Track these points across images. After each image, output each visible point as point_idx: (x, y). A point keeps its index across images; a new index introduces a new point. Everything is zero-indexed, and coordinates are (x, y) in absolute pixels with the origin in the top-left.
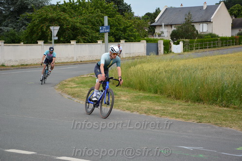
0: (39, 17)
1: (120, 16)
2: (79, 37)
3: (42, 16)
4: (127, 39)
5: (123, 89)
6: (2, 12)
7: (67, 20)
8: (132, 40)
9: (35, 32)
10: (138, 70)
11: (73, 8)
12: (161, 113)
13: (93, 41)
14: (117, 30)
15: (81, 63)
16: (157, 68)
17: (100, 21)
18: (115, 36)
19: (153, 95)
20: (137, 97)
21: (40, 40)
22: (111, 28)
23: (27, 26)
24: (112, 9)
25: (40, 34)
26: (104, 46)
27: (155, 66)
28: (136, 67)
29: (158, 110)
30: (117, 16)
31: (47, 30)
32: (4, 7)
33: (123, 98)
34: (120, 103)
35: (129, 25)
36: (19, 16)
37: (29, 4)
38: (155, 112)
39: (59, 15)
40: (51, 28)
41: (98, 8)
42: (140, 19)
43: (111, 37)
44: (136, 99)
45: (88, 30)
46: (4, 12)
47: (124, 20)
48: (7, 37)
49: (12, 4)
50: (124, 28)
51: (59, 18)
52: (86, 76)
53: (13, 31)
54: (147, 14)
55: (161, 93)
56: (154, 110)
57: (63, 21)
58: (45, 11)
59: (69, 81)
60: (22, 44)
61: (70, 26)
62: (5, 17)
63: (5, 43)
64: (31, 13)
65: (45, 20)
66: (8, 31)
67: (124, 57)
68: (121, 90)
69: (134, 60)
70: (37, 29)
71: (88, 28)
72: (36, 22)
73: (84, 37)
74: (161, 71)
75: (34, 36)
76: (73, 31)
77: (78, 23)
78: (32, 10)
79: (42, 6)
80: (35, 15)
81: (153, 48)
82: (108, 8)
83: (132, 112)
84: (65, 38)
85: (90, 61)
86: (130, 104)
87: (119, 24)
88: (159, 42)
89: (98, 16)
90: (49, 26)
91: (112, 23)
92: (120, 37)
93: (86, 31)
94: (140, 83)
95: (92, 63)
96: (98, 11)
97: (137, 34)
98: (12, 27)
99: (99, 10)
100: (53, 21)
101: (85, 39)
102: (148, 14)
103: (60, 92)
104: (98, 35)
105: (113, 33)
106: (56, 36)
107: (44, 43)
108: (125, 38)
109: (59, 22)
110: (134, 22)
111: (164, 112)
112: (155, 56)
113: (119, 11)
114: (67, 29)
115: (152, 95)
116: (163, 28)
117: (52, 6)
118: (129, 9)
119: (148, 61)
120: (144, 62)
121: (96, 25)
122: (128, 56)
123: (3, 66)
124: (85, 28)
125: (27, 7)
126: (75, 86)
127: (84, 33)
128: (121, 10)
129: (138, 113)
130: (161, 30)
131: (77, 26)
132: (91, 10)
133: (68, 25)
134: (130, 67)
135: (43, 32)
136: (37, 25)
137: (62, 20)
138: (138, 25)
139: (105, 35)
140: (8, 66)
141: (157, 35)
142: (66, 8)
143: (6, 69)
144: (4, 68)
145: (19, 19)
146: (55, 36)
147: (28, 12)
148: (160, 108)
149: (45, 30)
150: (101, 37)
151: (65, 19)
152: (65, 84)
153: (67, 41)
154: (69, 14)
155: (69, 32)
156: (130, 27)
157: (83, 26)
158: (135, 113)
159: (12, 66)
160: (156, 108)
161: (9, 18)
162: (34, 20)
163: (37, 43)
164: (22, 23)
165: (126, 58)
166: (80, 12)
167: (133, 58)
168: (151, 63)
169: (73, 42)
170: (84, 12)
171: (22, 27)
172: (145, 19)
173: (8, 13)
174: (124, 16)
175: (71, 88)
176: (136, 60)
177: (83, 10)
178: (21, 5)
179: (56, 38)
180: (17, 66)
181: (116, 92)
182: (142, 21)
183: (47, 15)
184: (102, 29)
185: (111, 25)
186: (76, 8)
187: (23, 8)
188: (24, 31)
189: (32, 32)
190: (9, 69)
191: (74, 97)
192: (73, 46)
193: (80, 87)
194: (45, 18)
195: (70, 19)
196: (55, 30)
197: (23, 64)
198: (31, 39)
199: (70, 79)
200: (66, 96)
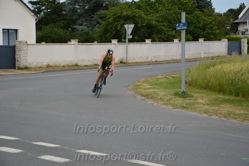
0: (114, 15)
1: (199, 12)
2: (154, 36)
3: (116, 14)
4: (206, 38)
5: (200, 91)
6: (77, 10)
7: (142, 18)
8: (212, 38)
9: (109, 31)
10: (217, 71)
11: (148, 5)
12: (244, 118)
13: (169, 39)
14: (196, 27)
15: (156, 63)
16: (240, 69)
17: (178, 18)
18: (193, 35)
19: (234, 98)
20: (216, 100)
21: (114, 38)
22: (188, 26)
23: (101, 24)
24: (190, 5)
25: (114, 32)
26: (180, 45)
27: (237, 66)
28: (216, 67)
29: (239, 115)
30: (196, 12)
31: (121, 29)
32: (79, 6)
33: (200, 101)
34: (197, 106)
35: (208, 22)
36: (94, 14)
37: (104, 2)
38: (237, 116)
39: (134, 12)
40: (126, 26)
41: (176, 4)
42: (221, 16)
43: (189, 35)
44: (214, 102)
45: (164, 28)
46: (79, 11)
47: (203, 17)
48: (81, 36)
49: (88, 2)
50: (203, 26)
51: (135, 16)
52: (160, 77)
53: (87, 30)
54: (229, 10)
55: (244, 96)
56: (235, 114)
57: (137, 19)
58: (120, 8)
59: (143, 82)
60: (96, 43)
61: (145, 24)
62: (80, 15)
63: (79, 42)
64: (106, 11)
65: (120, 17)
66: (82, 30)
67: (202, 57)
68: (198, 92)
69: (213, 61)
70: (111, 27)
71: (164, 26)
72: (111, 20)
73: (160, 36)
74: (244, 71)
75: (108, 35)
76: (148, 29)
77: (154, 21)
78: (106, 8)
79: (117, 4)
80: (109, 13)
81: (235, 47)
82: (186, 4)
83: (210, 115)
84: (139, 37)
85: (165, 61)
86: (208, 107)
87: (197, 21)
88: (242, 40)
89: (175, 13)
90: (124, 24)
91: (190, 21)
92: (199, 35)
93: (162, 29)
94: (220, 86)
95: (168, 63)
96: (175, 8)
97: (217, 32)
98: (86, 25)
99: (176, 6)
100: (127, 19)
101: (160, 38)
102: (231, 11)
103: (133, 93)
104: (174, 34)
105: (191, 31)
106: (131, 34)
107: (118, 42)
108: (203, 37)
109: (134, 20)
110: (215, 19)
111: (247, 117)
112: (237, 55)
113: (198, 7)
114: (142, 27)
115: (232, 98)
116: (248, 25)
117: (127, 3)
118: (209, 5)
119: (229, 61)
120: (225, 62)
121: (173, 22)
122: (206, 55)
123: (77, 65)
124: (161, 25)
125: (102, 5)
126: (149, 87)
127: (160, 32)
128: (200, 6)
129: (216, 117)
130: (245, 27)
131: (152, 24)
132: (168, 7)
133: (143, 23)
134: (209, 68)
135: (117, 31)
136: (111, 23)
137: (137, 17)
138: (219, 22)
139: (182, 33)
140: (81, 66)
141: (240, 34)
142: (142, 5)
143: (79, 69)
144: (78, 67)
145: (93, 17)
146: (129, 34)
147: (103, 10)
148: (242, 112)
149: (119, 28)
150: (178, 36)
151: (140, 16)
152: (138, 85)
153: (142, 40)
154: (144, 11)
155: (144, 30)
156: (210, 24)
157: (159, 24)
158: (213, 117)
159: (86, 66)
160: (237, 112)
161: (84, 17)
162: (109, 18)
163: (111, 42)
164: (97, 21)
165: (204, 58)
166: (156, 9)
167: (213, 58)
168: (232, 64)
169: (148, 41)
170: (160, 9)
171: (96, 25)
172: (227, 16)
173: (83, 11)
174: (203, 12)
175: (145, 89)
176: (215, 60)
177: (159, 7)
178: (95, 3)
179: (131, 37)
180: (90, 66)
181: (192, 94)
182: (224, 18)
183: (122, 13)
184: (179, 26)
185: (188, 23)
186: (152, 5)
187: (98, 7)
188: (98, 30)
189: (106, 31)
190: (82, 69)
191: (148, 98)
192: (148, 45)
193: (154, 88)
194: (120, 16)
195: (146, 17)
196: (129, 28)
197: (96, 63)
198: (105, 38)
199: (143, 80)
200: (139, 98)
